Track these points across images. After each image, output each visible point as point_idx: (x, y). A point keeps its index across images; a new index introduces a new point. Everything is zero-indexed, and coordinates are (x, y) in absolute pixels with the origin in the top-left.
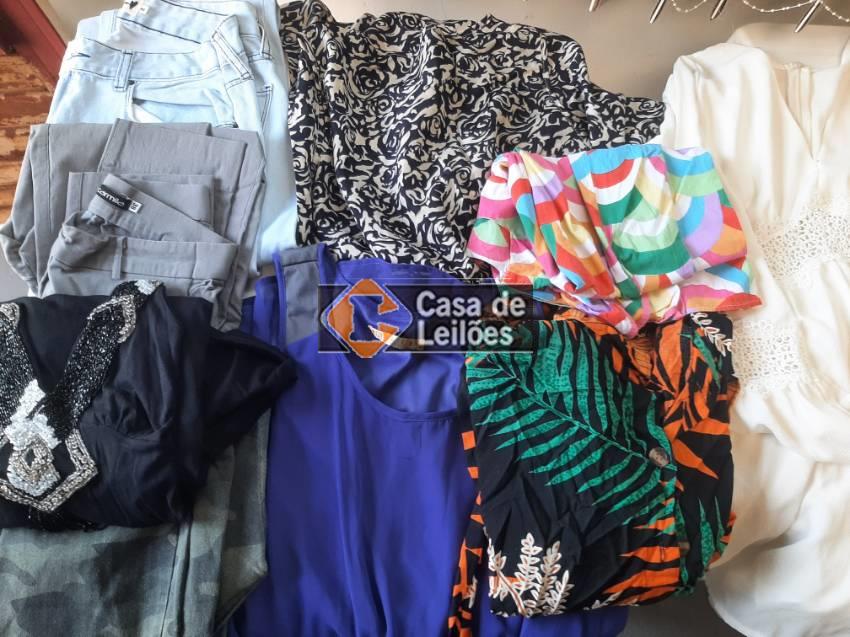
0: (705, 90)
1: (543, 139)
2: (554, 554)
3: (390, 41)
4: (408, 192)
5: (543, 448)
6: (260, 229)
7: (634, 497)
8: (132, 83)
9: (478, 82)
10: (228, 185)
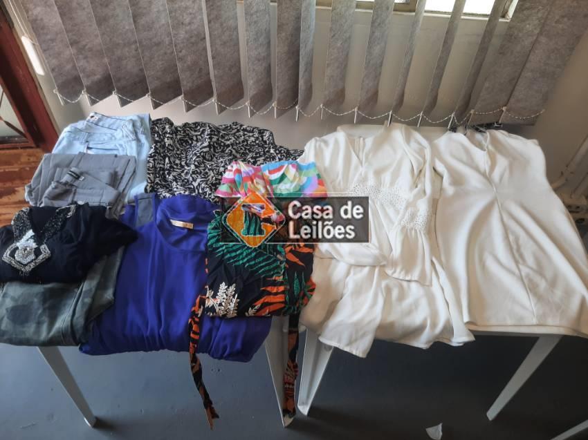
0: (320, 146)
1: (252, 161)
2: (232, 288)
3: (195, 131)
4: (193, 176)
5: (233, 254)
6: (131, 187)
7: (267, 268)
8: (87, 142)
9: (228, 143)
10: (120, 173)
